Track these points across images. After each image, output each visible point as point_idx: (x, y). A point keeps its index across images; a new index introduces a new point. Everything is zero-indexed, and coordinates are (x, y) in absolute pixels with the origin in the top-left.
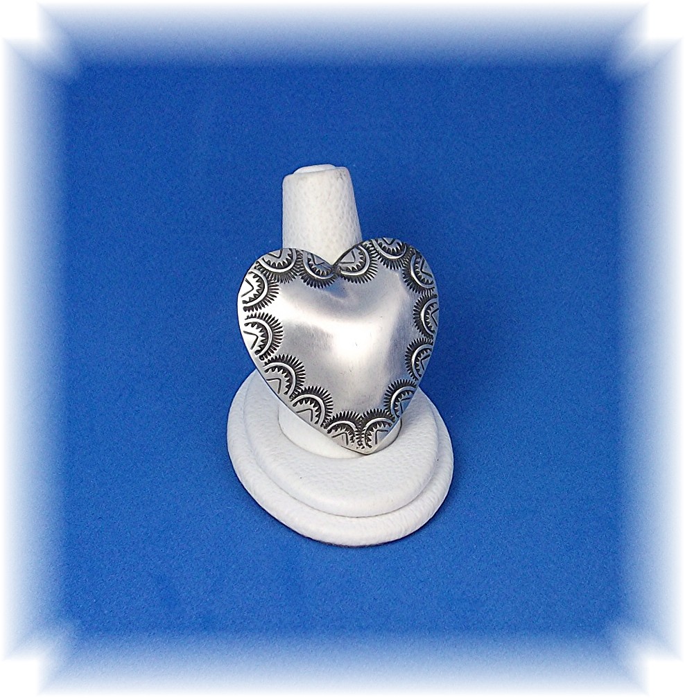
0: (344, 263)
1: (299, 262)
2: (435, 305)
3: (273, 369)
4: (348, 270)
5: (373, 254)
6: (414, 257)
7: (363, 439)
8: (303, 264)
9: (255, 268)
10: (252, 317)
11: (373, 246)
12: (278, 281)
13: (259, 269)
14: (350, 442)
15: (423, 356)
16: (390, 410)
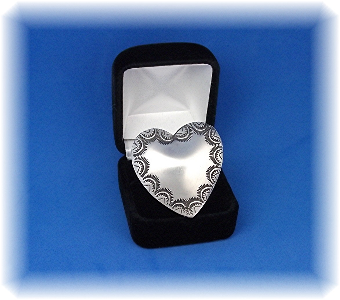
0: (178, 134)
1: (157, 134)
2: (221, 150)
3: (147, 181)
4: (180, 137)
5: (191, 129)
6: (211, 130)
7: (189, 211)
8: (159, 135)
9: (138, 138)
10: (137, 159)
11: (192, 126)
12: (148, 143)
13: (140, 138)
14: (183, 212)
15: (215, 173)
16: (200, 198)
